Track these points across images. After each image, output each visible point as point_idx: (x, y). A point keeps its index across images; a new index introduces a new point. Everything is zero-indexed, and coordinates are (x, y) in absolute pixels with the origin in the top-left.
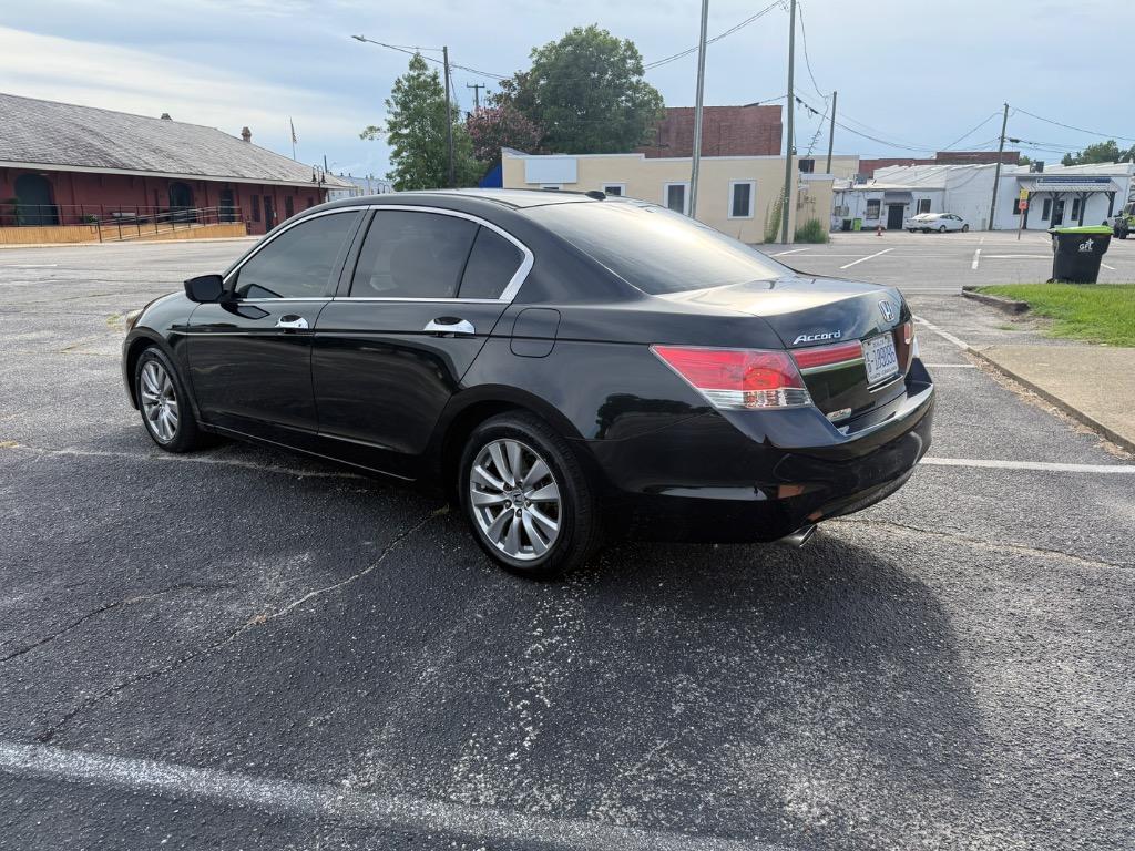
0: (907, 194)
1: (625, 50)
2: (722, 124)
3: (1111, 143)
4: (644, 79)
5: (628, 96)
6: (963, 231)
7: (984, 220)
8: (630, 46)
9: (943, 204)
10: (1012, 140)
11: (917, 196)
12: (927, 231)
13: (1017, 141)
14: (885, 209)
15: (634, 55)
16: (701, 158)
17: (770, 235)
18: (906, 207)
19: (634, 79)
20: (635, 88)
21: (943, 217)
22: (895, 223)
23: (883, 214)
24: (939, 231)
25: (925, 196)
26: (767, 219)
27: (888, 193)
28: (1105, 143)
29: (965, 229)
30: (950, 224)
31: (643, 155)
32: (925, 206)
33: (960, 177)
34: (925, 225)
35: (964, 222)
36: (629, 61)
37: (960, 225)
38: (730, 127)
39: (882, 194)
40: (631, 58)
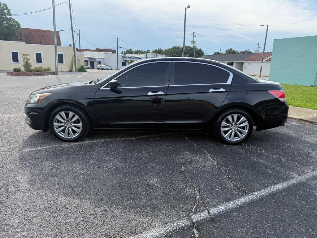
0: (94, 59)
1: (4, 6)
2: (41, 35)
3: (131, 49)
4: (12, 17)
5: (6, 22)
6: (111, 69)
7: (116, 67)
8: (5, 5)
9: (104, 62)
10: (120, 47)
11: (97, 60)
12: (103, 69)
13: (121, 47)
14: (89, 63)
15: (7, 8)
16: (57, 46)
17: (71, 69)
18: (95, 63)
19: (9, 17)
20: (10, 20)
21: (106, 66)
22: (93, 66)
23: (89, 64)
24: (106, 70)
25: (99, 60)
26: (69, 65)
27: (90, 59)
28: (130, 49)
29: (112, 69)
30: (108, 68)
31: (25, 42)
32: (100, 63)
33: (108, 55)
34: (102, 68)
35: (111, 67)
36: (5, 10)
37: (110, 68)
38: (43, 36)
39: (88, 59)
40: (6, 9)
